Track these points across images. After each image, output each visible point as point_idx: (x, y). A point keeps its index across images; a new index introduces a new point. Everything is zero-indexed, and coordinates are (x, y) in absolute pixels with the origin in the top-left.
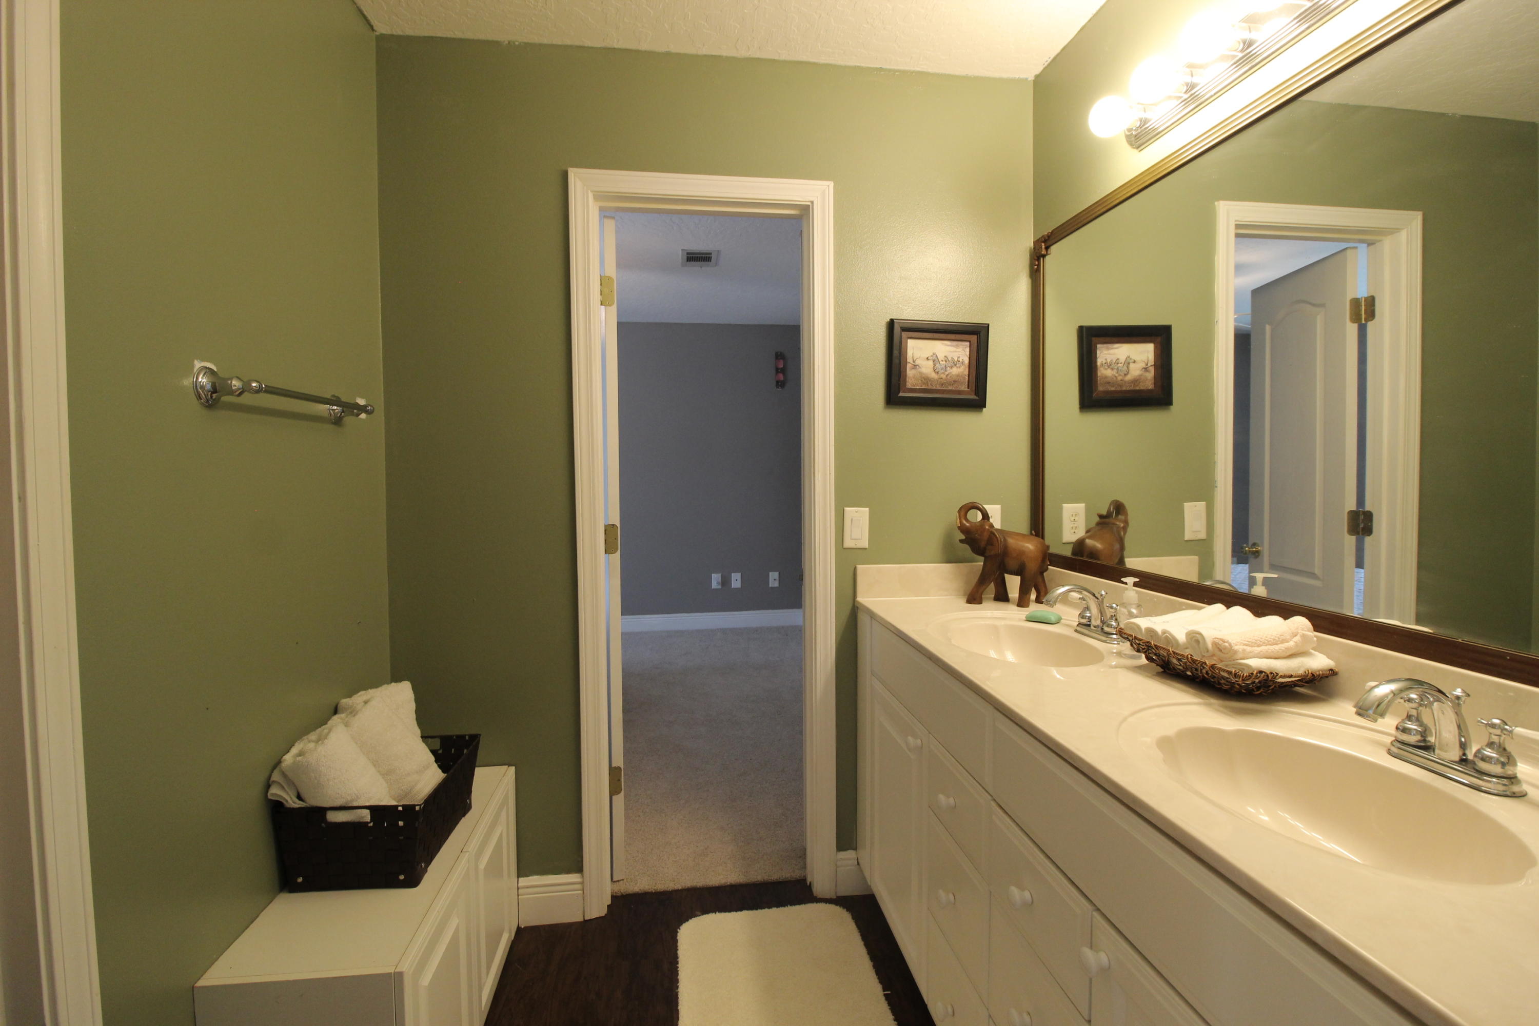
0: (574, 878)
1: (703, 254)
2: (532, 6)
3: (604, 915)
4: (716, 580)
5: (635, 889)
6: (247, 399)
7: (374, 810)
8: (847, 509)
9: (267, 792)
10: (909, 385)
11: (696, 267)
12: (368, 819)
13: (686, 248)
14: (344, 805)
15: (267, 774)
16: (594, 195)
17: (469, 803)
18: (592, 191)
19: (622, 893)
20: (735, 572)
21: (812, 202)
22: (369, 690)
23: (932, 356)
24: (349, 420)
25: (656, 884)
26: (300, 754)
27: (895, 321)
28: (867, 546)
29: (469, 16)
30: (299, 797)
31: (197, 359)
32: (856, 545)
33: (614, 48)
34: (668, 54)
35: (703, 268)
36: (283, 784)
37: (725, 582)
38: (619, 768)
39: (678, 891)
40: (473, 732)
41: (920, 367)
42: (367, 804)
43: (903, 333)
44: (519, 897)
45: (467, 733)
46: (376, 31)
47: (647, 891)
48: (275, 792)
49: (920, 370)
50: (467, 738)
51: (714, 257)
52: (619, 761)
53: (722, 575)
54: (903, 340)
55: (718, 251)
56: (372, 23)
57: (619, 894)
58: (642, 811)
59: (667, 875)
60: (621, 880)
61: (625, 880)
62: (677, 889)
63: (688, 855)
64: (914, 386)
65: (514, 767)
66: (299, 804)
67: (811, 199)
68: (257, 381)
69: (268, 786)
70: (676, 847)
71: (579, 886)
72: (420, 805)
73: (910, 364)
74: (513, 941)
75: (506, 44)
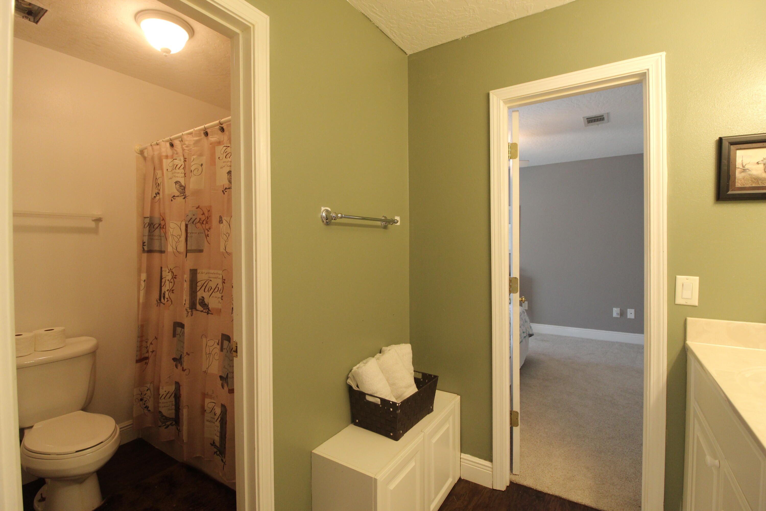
0: (487, 463)
1: (597, 117)
2: (468, 16)
3: (503, 490)
4: (616, 312)
5: (524, 483)
6: (338, 221)
7: (383, 400)
8: (678, 277)
9: (347, 380)
10: (738, 185)
11: (594, 126)
12: (380, 403)
13: (585, 116)
14: (372, 394)
15: (348, 373)
16: (503, 101)
17: (431, 408)
18: (502, 100)
19: (516, 482)
20: (630, 308)
21: (648, 70)
22: (393, 345)
23: (762, 161)
24: (389, 226)
25: (537, 485)
26: (358, 368)
27: (723, 138)
28: (697, 304)
29: (442, 32)
30: (358, 386)
31: (323, 207)
32: (686, 302)
33: (515, 20)
34: (546, 11)
35: (600, 125)
36: (352, 379)
37: (623, 313)
38: (517, 413)
39: (549, 494)
40: (436, 374)
41: (750, 171)
42: (380, 396)
43: (732, 146)
44: (461, 463)
45: (433, 374)
46: (407, 54)
47: (531, 487)
48: (349, 381)
49: (749, 172)
50: (433, 376)
51: (605, 117)
52: (517, 408)
53: (620, 309)
54: (732, 153)
55: (608, 113)
56: (405, 51)
57: (515, 483)
58: (540, 440)
59: (545, 483)
60: (517, 475)
61: (520, 476)
62: (549, 493)
63: (561, 476)
64: (744, 185)
65: (460, 396)
66: (357, 389)
67: (647, 68)
68: (341, 214)
69: (348, 378)
70: (554, 468)
71: (490, 469)
72: (399, 404)
73: (739, 169)
74: (456, 484)
75: (461, 39)
